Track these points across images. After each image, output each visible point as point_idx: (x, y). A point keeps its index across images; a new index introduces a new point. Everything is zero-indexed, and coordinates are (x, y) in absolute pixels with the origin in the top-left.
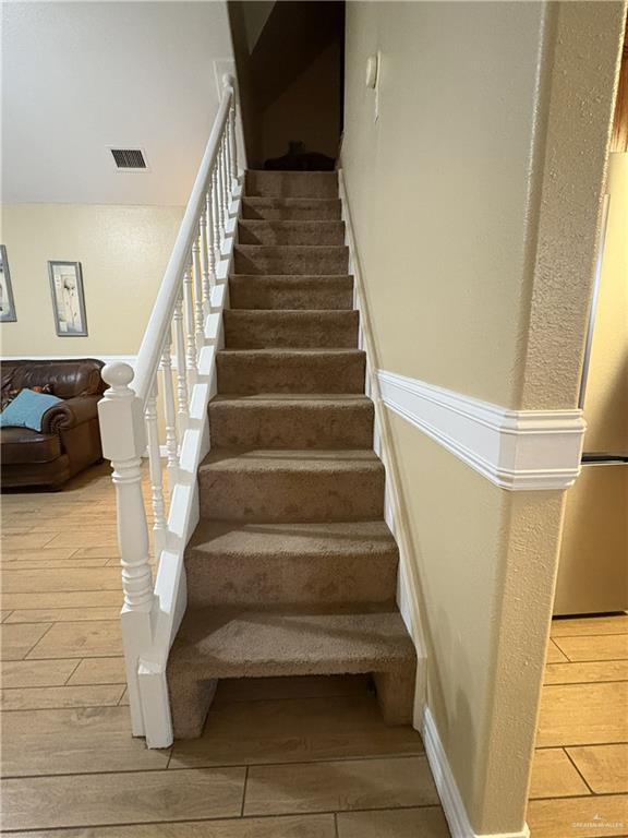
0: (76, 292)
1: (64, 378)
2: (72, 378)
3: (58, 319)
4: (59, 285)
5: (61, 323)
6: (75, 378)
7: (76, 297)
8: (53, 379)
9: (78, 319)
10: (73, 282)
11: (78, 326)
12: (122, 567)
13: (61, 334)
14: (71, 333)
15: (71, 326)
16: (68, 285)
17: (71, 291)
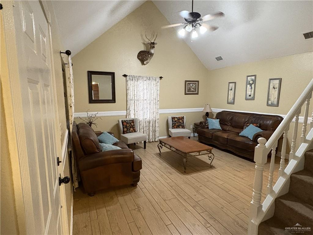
0: (277, 90)
1: (265, 122)
2: (268, 122)
3: (268, 99)
4: (271, 87)
5: (269, 101)
6: (270, 122)
7: (277, 92)
8: (261, 122)
9: (276, 100)
10: (277, 86)
11: (276, 103)
12: (253, 191)
13: (268, 105)
14: (272, 105)
15: (273, 102)
16: (275, 87)
17: (276, 89)
